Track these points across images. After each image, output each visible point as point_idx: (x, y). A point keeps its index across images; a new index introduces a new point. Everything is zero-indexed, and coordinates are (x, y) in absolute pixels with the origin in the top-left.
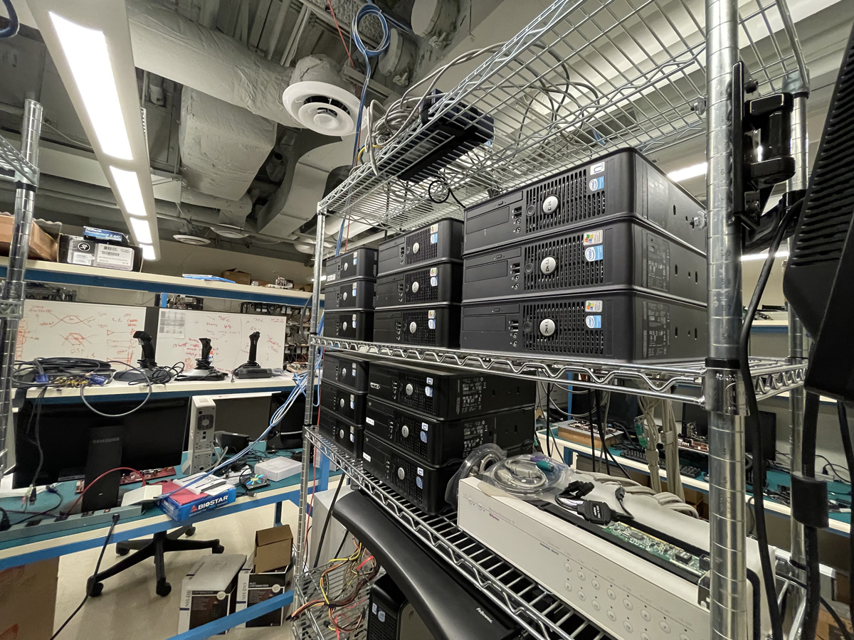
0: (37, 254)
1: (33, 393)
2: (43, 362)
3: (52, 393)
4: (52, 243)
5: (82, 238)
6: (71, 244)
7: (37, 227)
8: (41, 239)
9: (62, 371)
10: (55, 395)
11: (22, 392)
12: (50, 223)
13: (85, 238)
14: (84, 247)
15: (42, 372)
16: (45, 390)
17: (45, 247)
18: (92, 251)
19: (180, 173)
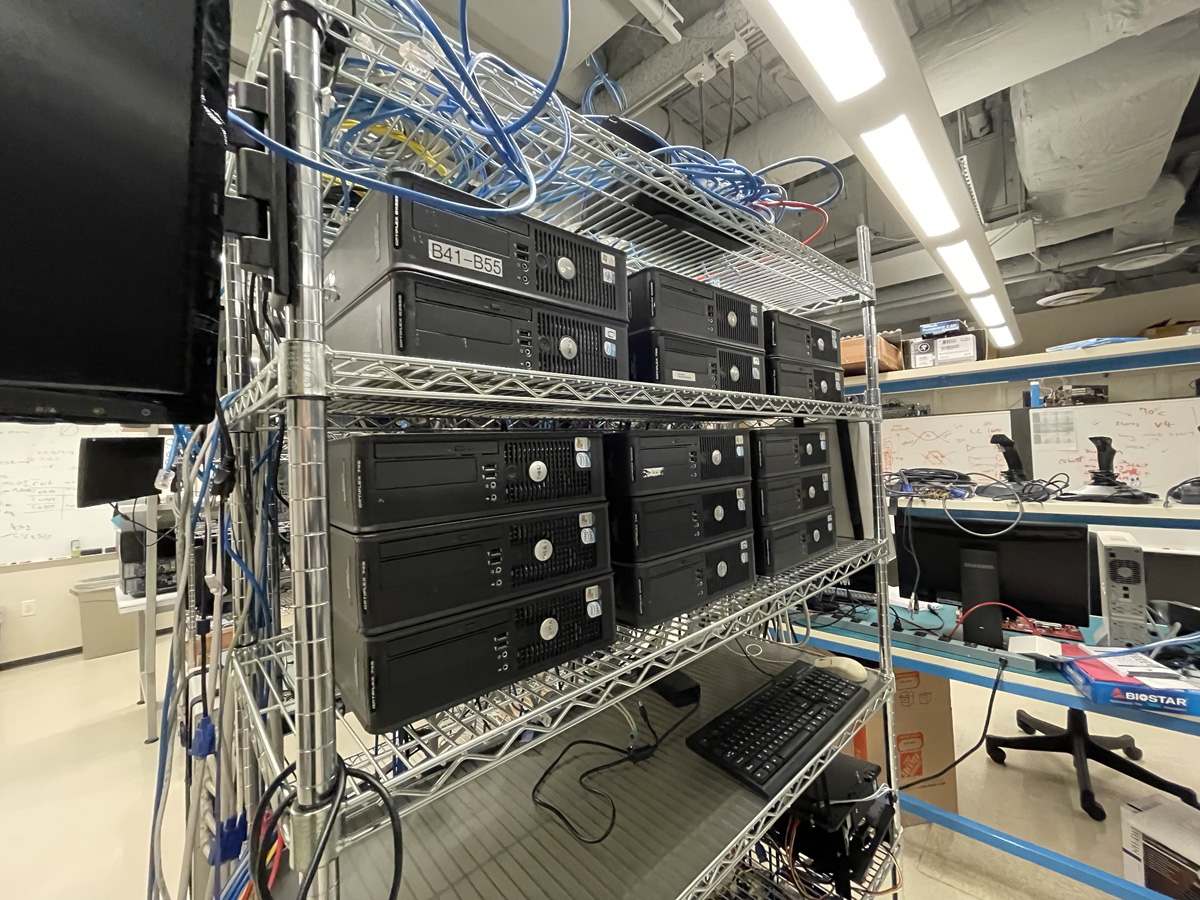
0: (886, 366)
1: (903, 503)
2: (907, 473)
3: (917, 504)
4: (897, 352)
5: (920, 339)
6: (912, 348)
7: (883, 340)
8: (888, 351)
9: (923, 482)
10: (920, 505)
11: (894, 501)
12: (892, 332)
13: (924, 338)
14: (924, 347)
15: (907, 483)
16: (911, 500)
17: (892, 358)
18: (931, 349)
19: (1028, 207)
